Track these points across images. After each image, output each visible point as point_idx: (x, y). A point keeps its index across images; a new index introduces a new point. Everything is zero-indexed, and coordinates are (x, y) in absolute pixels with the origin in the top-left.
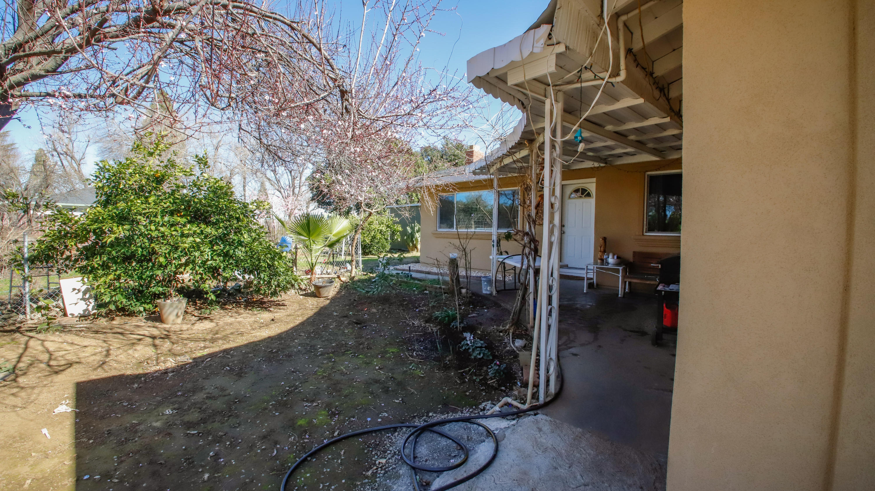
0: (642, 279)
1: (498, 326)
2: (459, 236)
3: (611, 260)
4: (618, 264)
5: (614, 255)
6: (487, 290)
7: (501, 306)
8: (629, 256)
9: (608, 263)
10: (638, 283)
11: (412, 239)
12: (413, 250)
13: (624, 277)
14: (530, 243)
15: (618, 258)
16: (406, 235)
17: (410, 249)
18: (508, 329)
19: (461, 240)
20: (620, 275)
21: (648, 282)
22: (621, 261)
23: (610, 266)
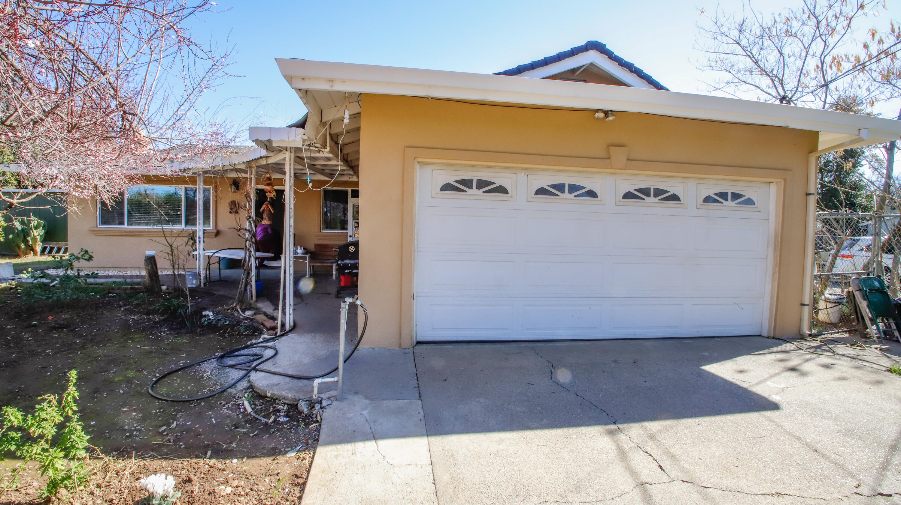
0: (322, 263)
1: (222, 306)
2: (164, 234)
3: (300, 251)
4: (306, 253)
5: (301, 247)
6: (192, 284)
7: (215, 294)
8: (312, 248)
9: (298, 253)
10: (319, 266)
11: (25, 238)
12: (26, 254)
13: (310, 262)
14: (252, 238)
15: (304, 249)
16: (13, 233)
17: (20, 253)
18: (236, 306)
19: (167, 238)
20: (307, 261)
21: (326, 265)
22: (307, 251)
23: (299, 255)
